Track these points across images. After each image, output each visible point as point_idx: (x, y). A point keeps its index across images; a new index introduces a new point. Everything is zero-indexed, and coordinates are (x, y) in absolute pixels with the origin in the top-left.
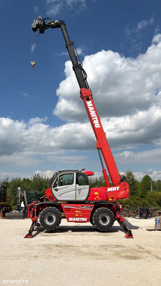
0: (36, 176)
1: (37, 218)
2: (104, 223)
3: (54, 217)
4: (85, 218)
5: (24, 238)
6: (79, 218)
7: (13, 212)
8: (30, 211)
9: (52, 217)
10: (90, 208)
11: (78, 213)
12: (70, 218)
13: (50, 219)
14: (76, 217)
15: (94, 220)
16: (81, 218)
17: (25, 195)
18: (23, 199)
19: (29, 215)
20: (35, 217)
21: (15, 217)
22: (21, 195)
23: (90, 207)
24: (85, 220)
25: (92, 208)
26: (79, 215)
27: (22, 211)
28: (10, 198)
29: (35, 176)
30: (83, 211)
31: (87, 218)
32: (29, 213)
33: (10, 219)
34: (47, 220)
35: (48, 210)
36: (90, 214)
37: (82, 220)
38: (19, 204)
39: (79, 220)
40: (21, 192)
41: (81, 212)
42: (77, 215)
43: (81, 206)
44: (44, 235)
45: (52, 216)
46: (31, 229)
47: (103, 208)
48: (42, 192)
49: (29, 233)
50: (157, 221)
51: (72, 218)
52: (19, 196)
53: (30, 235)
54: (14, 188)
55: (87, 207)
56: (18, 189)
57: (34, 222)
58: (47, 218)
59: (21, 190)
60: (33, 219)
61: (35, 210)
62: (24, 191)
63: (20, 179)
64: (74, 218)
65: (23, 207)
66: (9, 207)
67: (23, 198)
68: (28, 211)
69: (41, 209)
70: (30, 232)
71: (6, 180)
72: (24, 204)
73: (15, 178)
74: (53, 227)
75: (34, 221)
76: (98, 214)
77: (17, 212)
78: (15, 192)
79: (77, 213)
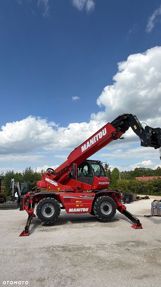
0: (28, 169)
1: (33, 210)
2: (106, 213)
3: (52, 208)
4: (86, 209)
5: (20, 236)
6: (80, 209)
7: (7, 202)
8: (25, 203)
9: (50, 209)
10: (92, 197)
11: (79, 204)
12: (70, 209)
13: (48, 211)
14: (76, 208)
15: (96, 210)
16: (82, 209)
17: (18, 186)
18: (16, 190)
19: (24, 207)
20: (31, 209)
21: (9, 207)
22: (15, 186)
23: (90, 196)
24: (86, 211)
25: (94, 197)
26: (80, 205)
27: (16, 201)
28: (4, 189)
29: (26, 169)
30: (84, 201)
31: (88, 209)
32: (25, 205)
33: (4, 209)
34: (45, 213)
35: (46, 201)
36: (92, 203)
37: (83, 211)
38: (13, 195)
39: (80, 211)
40: (14, 183)
41: (82, 202)
42: (78, 206)
43: (81, 196)
44: (42, 229)
45: (50, 207)
46: (27, 225)
47: (104, 196)
48: (33, 183)
49: (26, 230)
50: (154, 207)
51: (72, 209)
52: (12, 187)
53: (26, 232)
54: (8, 180)
55: (88, 197)
56: (12, 180)
57: (31, 215)
58: (45, 210)
59: (14, 181)
60: (29, 211)
61: (31, 202)
62: (17, 182)
63: (13, 172)
64: (75, 209)
65: (17, 198)
66: (3, 198)
67: (17, 188)
68: (23, 203)
69: (37, 200)
70: (27, 228)
71: (2, 174)
72: (18, 194)
73: (9, 172)
74: (51, 220)
75: (30, 213)
76: (99, 203)
77: (11, 202)
78: (9, 184)
79: (77, 204)
